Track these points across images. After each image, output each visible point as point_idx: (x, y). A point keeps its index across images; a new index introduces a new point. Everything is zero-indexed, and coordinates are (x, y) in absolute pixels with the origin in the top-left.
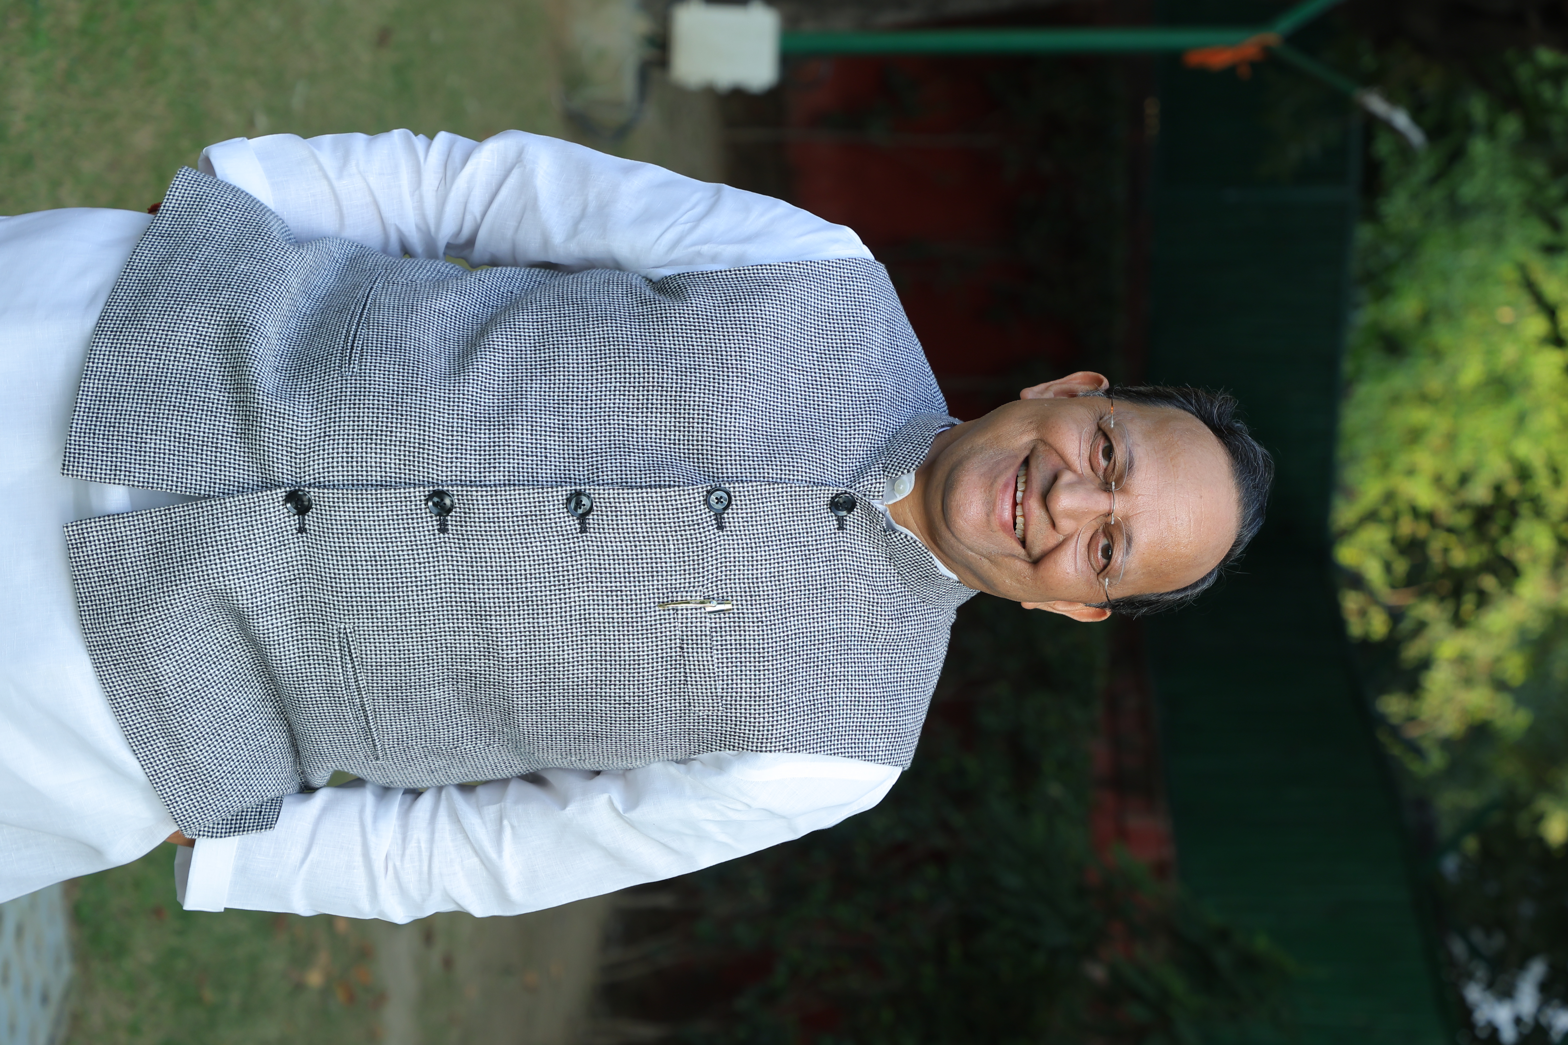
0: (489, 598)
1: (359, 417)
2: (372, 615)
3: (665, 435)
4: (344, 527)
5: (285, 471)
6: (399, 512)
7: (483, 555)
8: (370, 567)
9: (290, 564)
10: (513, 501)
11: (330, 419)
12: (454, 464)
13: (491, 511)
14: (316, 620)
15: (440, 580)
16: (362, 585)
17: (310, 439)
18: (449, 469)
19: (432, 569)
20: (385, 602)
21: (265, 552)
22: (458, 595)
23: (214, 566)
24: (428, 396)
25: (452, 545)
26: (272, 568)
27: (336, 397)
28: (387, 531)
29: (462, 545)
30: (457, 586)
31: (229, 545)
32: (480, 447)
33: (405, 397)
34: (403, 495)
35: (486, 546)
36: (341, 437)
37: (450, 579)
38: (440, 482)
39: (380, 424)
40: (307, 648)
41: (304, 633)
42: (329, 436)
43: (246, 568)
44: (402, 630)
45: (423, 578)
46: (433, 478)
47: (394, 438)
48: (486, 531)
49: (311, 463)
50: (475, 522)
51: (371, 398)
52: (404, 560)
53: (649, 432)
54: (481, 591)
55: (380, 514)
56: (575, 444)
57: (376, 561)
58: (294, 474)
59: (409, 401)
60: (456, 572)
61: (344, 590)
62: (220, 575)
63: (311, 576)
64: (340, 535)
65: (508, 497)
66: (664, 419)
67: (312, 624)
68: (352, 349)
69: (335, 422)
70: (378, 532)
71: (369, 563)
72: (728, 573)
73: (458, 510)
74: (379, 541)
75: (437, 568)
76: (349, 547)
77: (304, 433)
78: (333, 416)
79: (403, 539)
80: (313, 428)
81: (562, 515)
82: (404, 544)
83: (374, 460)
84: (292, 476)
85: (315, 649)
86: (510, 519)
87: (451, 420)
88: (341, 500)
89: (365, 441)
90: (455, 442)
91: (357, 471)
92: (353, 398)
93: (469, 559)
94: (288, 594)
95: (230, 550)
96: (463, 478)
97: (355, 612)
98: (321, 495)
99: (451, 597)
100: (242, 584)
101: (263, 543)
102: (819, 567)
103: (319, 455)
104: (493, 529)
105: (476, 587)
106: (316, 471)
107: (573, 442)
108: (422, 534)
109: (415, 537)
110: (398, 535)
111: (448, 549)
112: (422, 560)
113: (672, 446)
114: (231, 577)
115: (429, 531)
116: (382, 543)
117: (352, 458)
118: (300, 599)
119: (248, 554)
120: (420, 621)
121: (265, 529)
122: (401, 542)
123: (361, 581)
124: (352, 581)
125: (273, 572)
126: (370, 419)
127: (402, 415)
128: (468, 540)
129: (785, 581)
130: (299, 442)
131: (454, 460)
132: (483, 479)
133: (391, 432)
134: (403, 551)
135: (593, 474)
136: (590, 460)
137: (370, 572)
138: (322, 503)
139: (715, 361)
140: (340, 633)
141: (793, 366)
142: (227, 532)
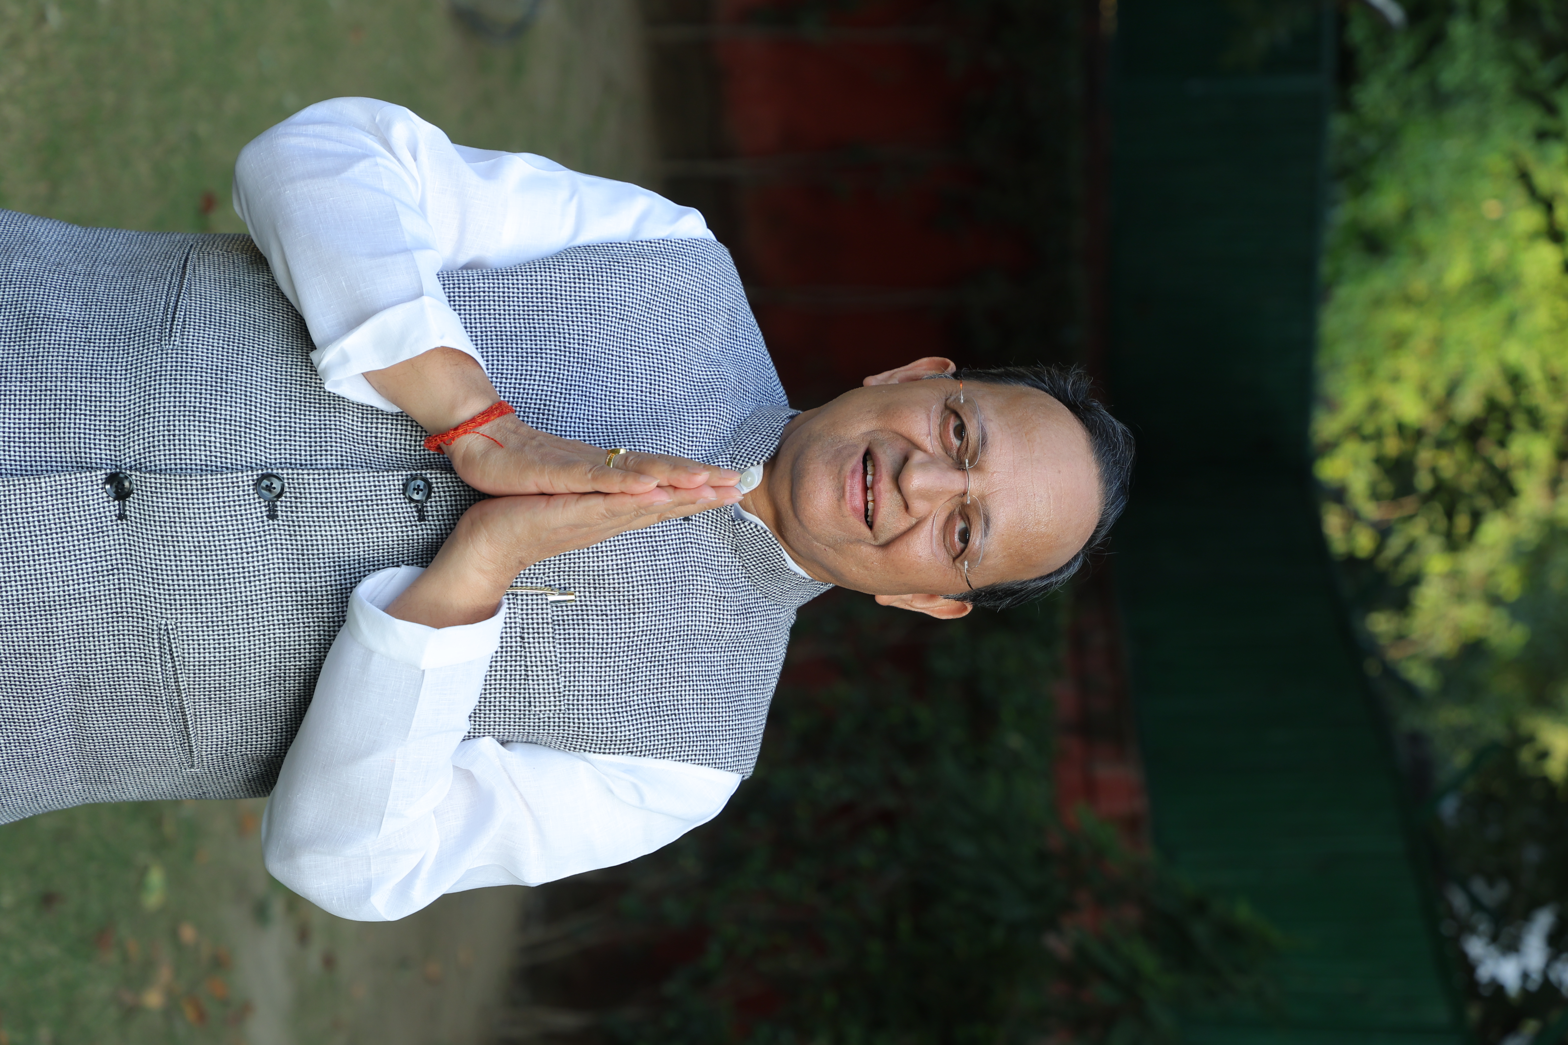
0: (321, 587)
1: (180, 393)
2: (196, 609)
4: (167, 515)
5: (103, 456)
6: (226, 499)
7: (315, 542)
8: (194, 558)
9: (108, 553)
10: (347, 485)
11: (149, 395)
12: (283, 447)
13: (323, 495)
14: (135, 615)
15: (269, 569)
16: (186, 577)
17: (129, 419)
18: (278, 452)
19: (260, 558)
20: (211, 595)
21: (81, 537)
22: (288, 585)
23: (25, 549)
24: (254, 375)
25: (282, 532)
26: (88, 556)
27: (156, 372)
28: (213, 520)
29: (292, 533)
30: (287, 575)
31: (43, 527)
32: (310, 429)
33: (229, 374)
34: (230, 480)
35: (318, 533)
36: (162, 414)
37: (279, 568)
38: (268, 465)
39: (203, 400)
40: (124, 644)
41: (121, 628)
42: (149, 414)
43: (59, 553)
44: (228, 625)
45: (251, 569)
46: (261, 461)
47: (218, 416)
48: (318, 517)
49: (132, 444)
50: (306, 507)
51: (194, 373)
52: (231, 550)
54: (313, 580)
55: (206, 501)
57: (201, 552)
58: (113, 457)
59: (234, 378)
60: (286, 561)
61: (166, 582)
62: (31, 558)
63: (130, 566)
64: (163, 524)
65: (342, 480)
67: (130, 619)
68: (173, 321)
69: (154, 399)
70: (203, 520)
71: (193, 554)
72: (572, 564)
73: (288, 494)
74: (204, 530)
75: (265, 558)
76: (172, 537)
77: (123, 414)
78: (152, 392)
79: (230, 528)
80: (132, 406)
81: (398, 501)
82: (231, 532)
83: (197, 438)
84: (111, 460)
85: (132, 646)
86: (345, 504)
87: (278, 401)
88: (163, 486)
89: (187, 418)
90: (283, 424)
91: (180, 450)
92: (174, 372)
93: (300, 547)
94: (104, 586)
95: (43, 532)
96: (293, 461)
97: (178, 607)
98: (143, 479)
99: (280, 588)
100: (54, 570)
101: (79, 528)
102: (668, 559)
103: (138, 435)
104: (325, 514)
105: (307, 575)
106: (137, 452)
108: (250, 521)
109: (243, 525)
110: (224, 523)
111: (278, 536)
112: (250, 550)
114: (42, 562)
115: (257, 518)
116: (208, 532)
117: (174, 435)
118: (117, 591)
119: (62, 538)
120: (247, 615)
121: (82, 513)
122: (228, 531)
123: (185, 573)
124: (174, 573)
125: (89, 560)
126: (193, 395)
127: (227, 392)
128: (299, 526)
129: (634, 574)
130: (118, 424)
131: (283, 442)
132: (314, 462)
133: (215, 409)
134: (229, 540)
137: (194, 563)
138: (144, 488)
139: (557, 343)
140: (160, 629)
141: (637, 349)
142: (41, 513)
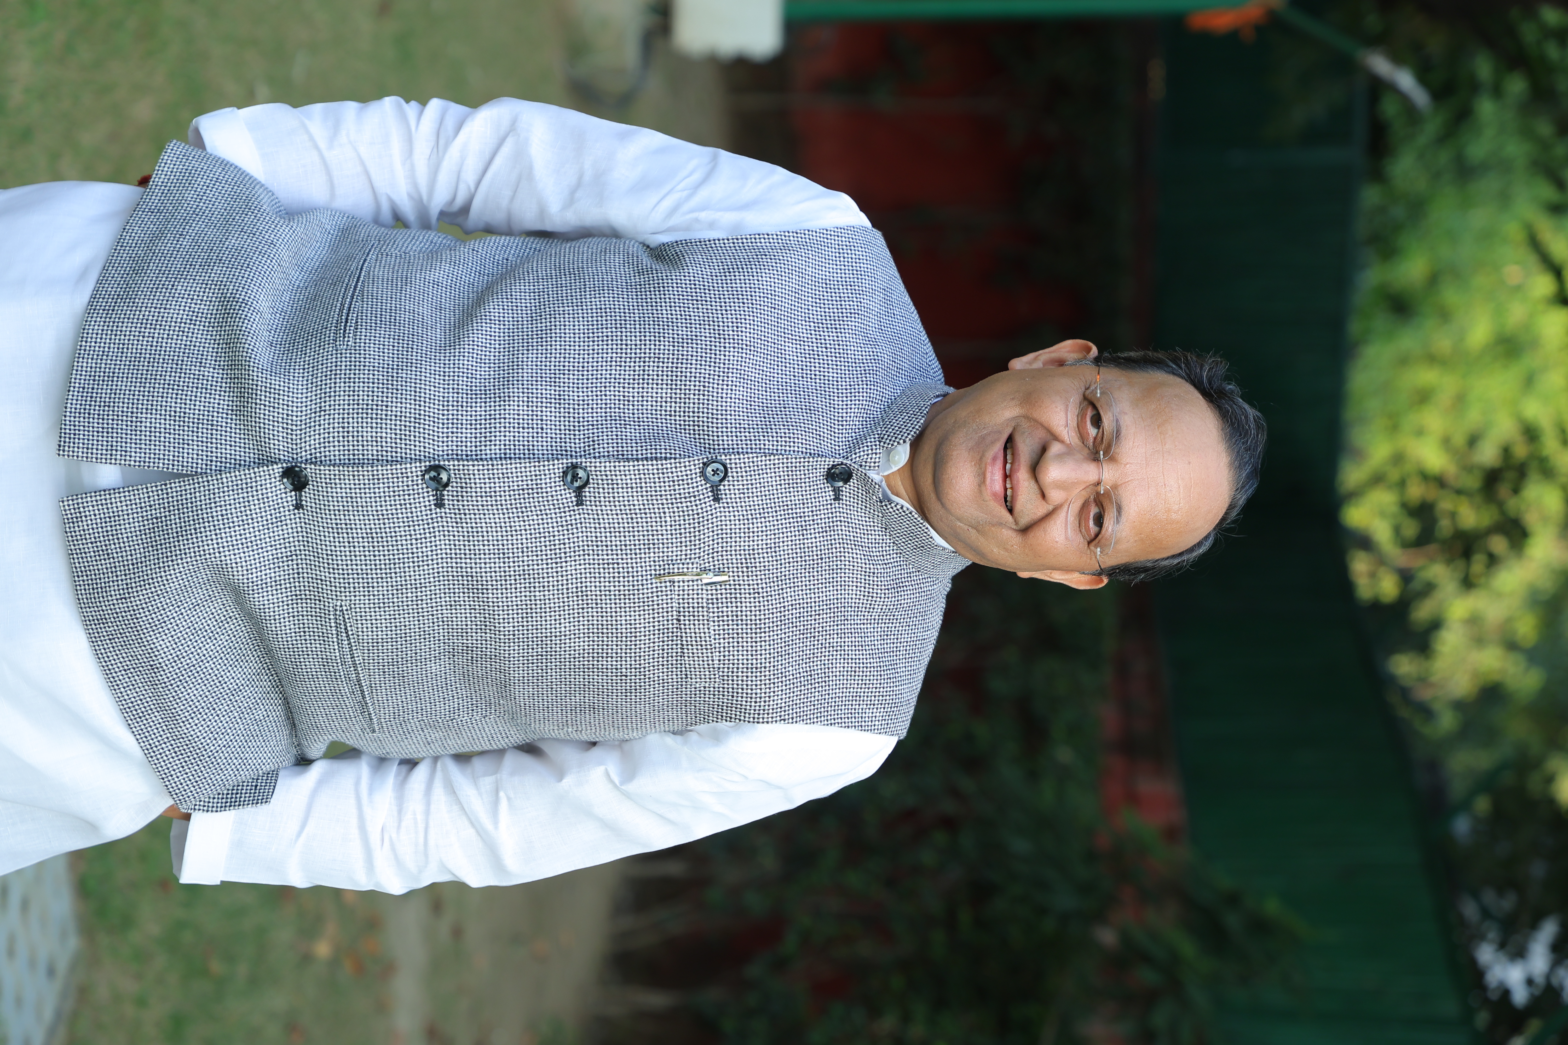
0: (486, 572)
1: (354, 391)
2: (369, 591)
3: (661, 406)
4: (341, 504)
5: (281, 448)
6: (396, 489)
7: (480, 529)
8: (366, 544)
9: (287, 540)
10: (510, 475)
11: (325, 393)
12: (450, 439)
13: (488, 485)
14: (312, 597)
15: (437, 555)
16: (359, 562)
17: (306, 415)
18: (445, 444)
19: (428, 544)
20: (382, 578)
21: (261, 528)
22: (454, 569)
23: (210, 542)
24: (423, 370)
25: (449, 519)
26: (268, 544)
27: (331, 371)
28: (384, 508)
29: (459, 520)
30: (454, 560)
31: (226, 521)
32: (476, 420)
33: (400, 371)
34: (399, 471)
35: (483, 521)
36: (337, 411)
37: (446, 554)
38: (436, 457)
39: (375, 398)
40: (304, 624)
41: (300, 609)
42: (325, 411)
43: (242, 544)
44: (398, 606)
45: (420, 554)
46: (429, 453)
47: (389, 413)
48: (483, 506)
49: (308, 439)
50: (471, 497)
51: (366, 372)
52: (401, 536)
53: (645, 403)
54: (478, 565)
55: (377, 490)
56: (571, 415)
57: (372, 538)
58: (290, 450)
59: (404, 375)
60: (453, 547)
61: (340, 567)
62: (216, 550)
63: (307, 552)
64: (337, 512)
65: (505, 471)
66: (660, 391)
67: (309, 601)
68: (346, 322)
69: (330, 397)
70: (374, 508)
71: (366, 540)
72: (725, 544)
73: (455, 484)
74: (376, 517)
75: (433, 544)
76: (346, 524)
77: (299, 409)
78: (328, 390)
79: (400, 515)
80: (309, 403)
81: (558, 488)
82: (401, 520)
83: (369, 434)
84: (288, 452)
85: (311, 625)
86: (507, 493)
87: (446, 395)
88: (337, 477)
89: (360, 415)
90: (450, 417)
91: (353, 446)
92: (348, 372)
93: (466, 534)
94: (284, 571)
95: (227, 526)
96: (459, 452)
97: (352, 589)
98: (318, 472)
99: (448, 572)
100: (238, 560)
101: (260, 519)
102: (816, 538)
103: (315, 431)
104: (489, 503)
105: (473, 561)
106: (313, 447)
107: (569, 413)
108: (419, 509)
109: (412, 513)
110: (394, 511)
111: (445, 524)
112: (418, 536)
113: (668, 417)
114: (227, 553)
115: (425, 506)
116: (379, 520)
117: (348, 432)
118: (296, 575)
119: (244, 530)
120: (417, 597)
121: (262, 505)
122: (398, 518)
123: (358, 558)
124: (348, 558)
125: (269, 548)
126: (366, 393)
127: (397, 390)
128: (465, 514)
129: (782, 553)
130: (294, 418)
131: (450, 434)
132: (479, 452)
133: (387, 406)
134: (399, 527)
135: (589, 446)
136: (586, 432)
137: (366, 549)
138: (318, 480)
139: (712, 331)
140: (336, 610)
141: (790, 336)
142: (224, 508)
